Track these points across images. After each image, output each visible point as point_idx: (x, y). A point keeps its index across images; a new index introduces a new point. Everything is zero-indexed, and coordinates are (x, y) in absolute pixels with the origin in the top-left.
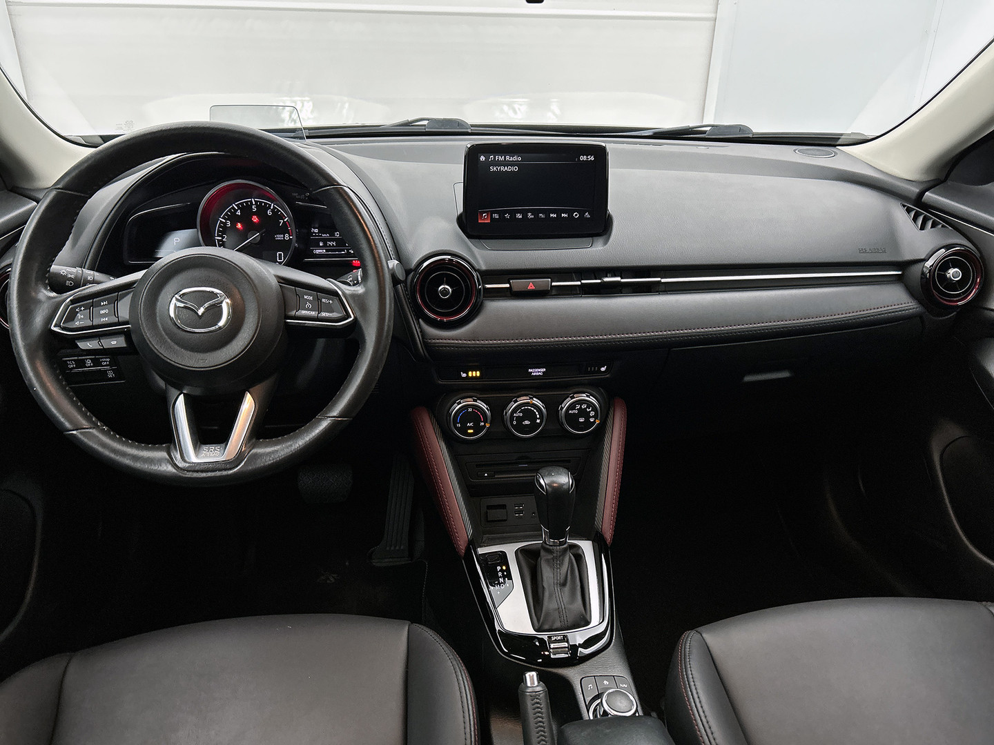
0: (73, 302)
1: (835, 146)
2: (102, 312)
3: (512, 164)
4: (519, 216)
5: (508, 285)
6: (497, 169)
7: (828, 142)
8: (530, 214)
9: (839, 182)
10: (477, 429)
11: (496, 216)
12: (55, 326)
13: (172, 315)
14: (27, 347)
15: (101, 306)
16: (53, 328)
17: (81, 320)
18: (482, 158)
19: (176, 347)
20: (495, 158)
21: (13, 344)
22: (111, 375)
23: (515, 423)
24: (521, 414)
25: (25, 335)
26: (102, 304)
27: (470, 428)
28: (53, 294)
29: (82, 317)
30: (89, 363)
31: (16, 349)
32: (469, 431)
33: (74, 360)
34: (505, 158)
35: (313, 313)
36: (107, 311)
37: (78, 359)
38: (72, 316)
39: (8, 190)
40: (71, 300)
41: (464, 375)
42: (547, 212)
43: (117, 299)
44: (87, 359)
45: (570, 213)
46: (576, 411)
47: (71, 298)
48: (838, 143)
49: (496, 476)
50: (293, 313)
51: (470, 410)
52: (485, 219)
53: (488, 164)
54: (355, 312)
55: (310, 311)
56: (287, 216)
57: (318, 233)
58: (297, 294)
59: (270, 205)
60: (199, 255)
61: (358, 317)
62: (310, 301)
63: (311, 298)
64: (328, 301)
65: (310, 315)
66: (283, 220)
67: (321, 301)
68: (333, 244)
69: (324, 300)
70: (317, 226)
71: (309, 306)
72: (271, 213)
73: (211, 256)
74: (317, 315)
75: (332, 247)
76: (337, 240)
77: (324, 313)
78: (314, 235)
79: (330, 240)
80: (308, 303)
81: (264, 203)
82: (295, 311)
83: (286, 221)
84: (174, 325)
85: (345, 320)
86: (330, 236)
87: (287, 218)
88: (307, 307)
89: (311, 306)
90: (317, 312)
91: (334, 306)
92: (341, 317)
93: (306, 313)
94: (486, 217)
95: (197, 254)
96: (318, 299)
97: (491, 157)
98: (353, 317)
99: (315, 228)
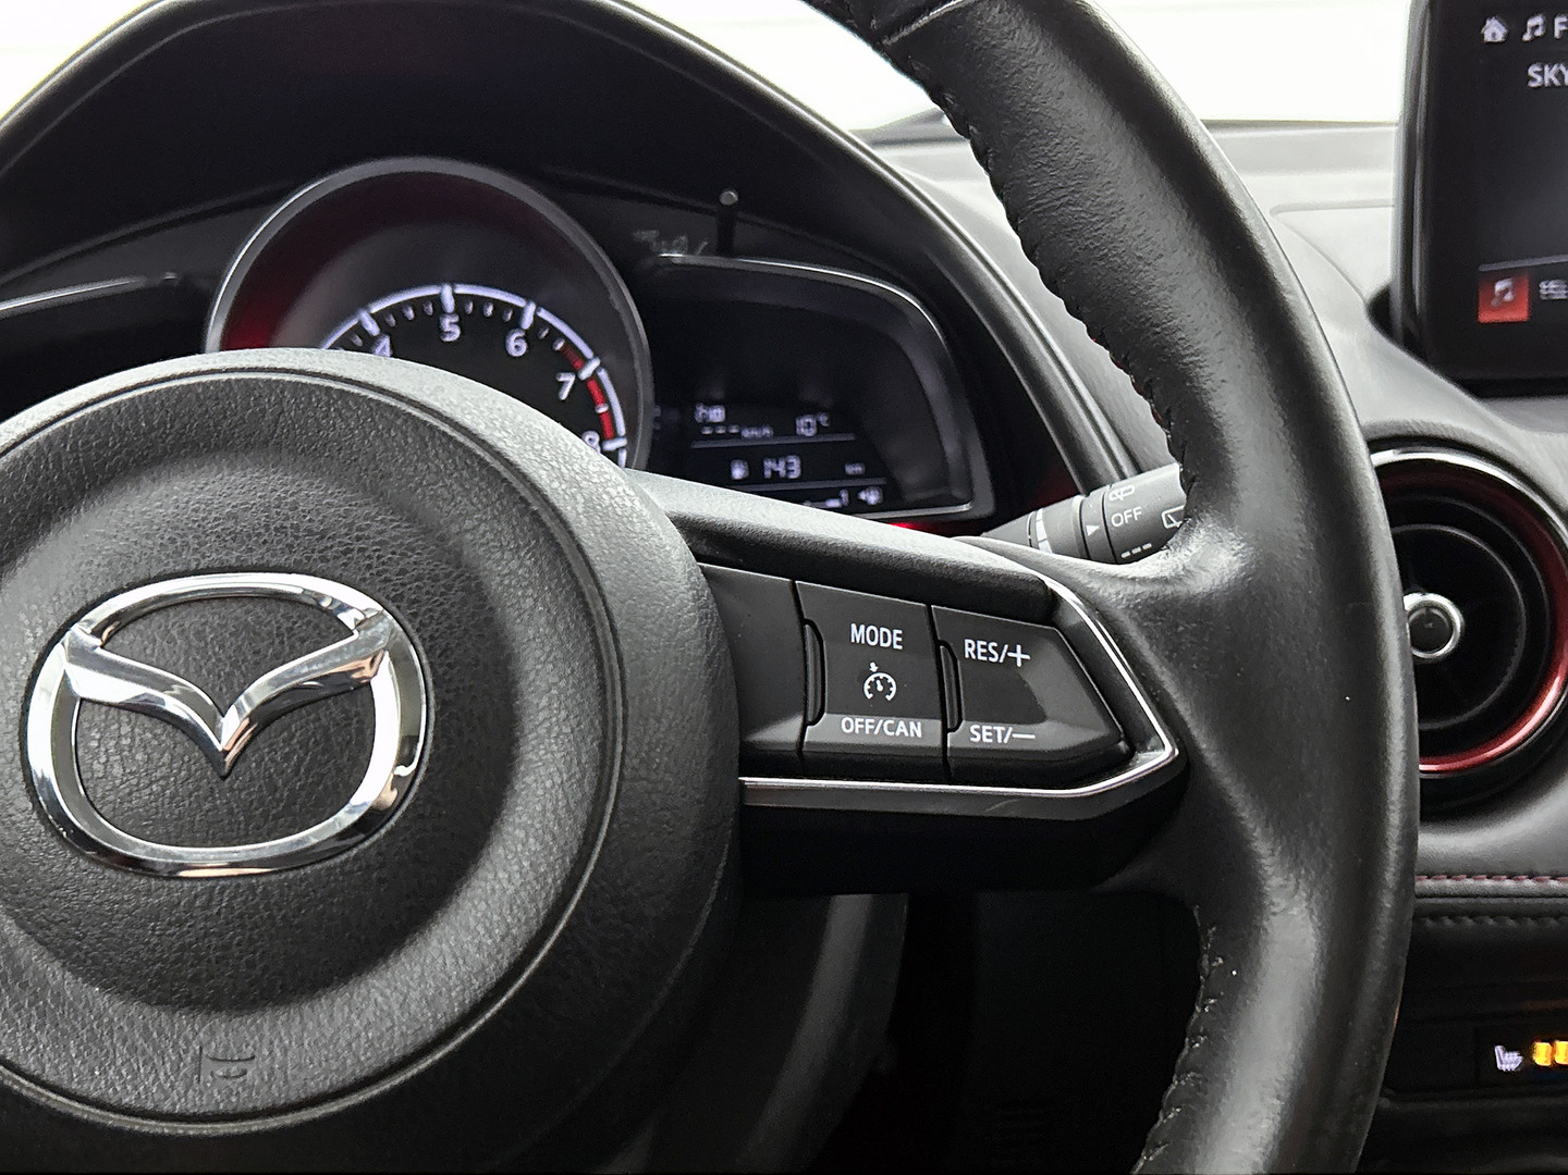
6: (1560, 74)
11: (1553, 289)
13: (42, 761)
19: (55, 972)
20: (1549, 26)
35: (914, 732)
41: (1508, 1061)
50: (785, 732)
52: (1504, 301)
54: (1177, 711)
55: (890, 715)
56: (596, 355)
57: (726, 423)
58: (803, 621)
59: (518, 312)
60: (233, 376)
61: (1204, 746)
62: (885, 658)
63: (894, 638)
64: (999, 650)
65: (893, 743)
66: (576, 372)
67: (955, 655)
68: (788, 471)
69: (972, 648)
70: (718, 394)
71: (880, 688)
72: (524, 347)
73: (304, 380)
74: (938, 743)
75: (786, 480)
76: (803, 450)
77: (985, 728)
78: (707, 431)
79: (778, 453)
80: (874, 667)
81: (496, 302)
82: (798, 721)
83: (588, 379)
84: (51, 828)
85: (1123, 762)
86: (777, 434)
87: (595, 364)
88: (869, 696)
89: (894, 689)
90: (939, 723)
91: (1037, 682)
92: (1090, 743)
93: (868, 727)
94: (1508, 297)
95: (219, 371)
96: (937, 643)
97: (1531, 23)
98: (1168, 748)
99: (710, 403)
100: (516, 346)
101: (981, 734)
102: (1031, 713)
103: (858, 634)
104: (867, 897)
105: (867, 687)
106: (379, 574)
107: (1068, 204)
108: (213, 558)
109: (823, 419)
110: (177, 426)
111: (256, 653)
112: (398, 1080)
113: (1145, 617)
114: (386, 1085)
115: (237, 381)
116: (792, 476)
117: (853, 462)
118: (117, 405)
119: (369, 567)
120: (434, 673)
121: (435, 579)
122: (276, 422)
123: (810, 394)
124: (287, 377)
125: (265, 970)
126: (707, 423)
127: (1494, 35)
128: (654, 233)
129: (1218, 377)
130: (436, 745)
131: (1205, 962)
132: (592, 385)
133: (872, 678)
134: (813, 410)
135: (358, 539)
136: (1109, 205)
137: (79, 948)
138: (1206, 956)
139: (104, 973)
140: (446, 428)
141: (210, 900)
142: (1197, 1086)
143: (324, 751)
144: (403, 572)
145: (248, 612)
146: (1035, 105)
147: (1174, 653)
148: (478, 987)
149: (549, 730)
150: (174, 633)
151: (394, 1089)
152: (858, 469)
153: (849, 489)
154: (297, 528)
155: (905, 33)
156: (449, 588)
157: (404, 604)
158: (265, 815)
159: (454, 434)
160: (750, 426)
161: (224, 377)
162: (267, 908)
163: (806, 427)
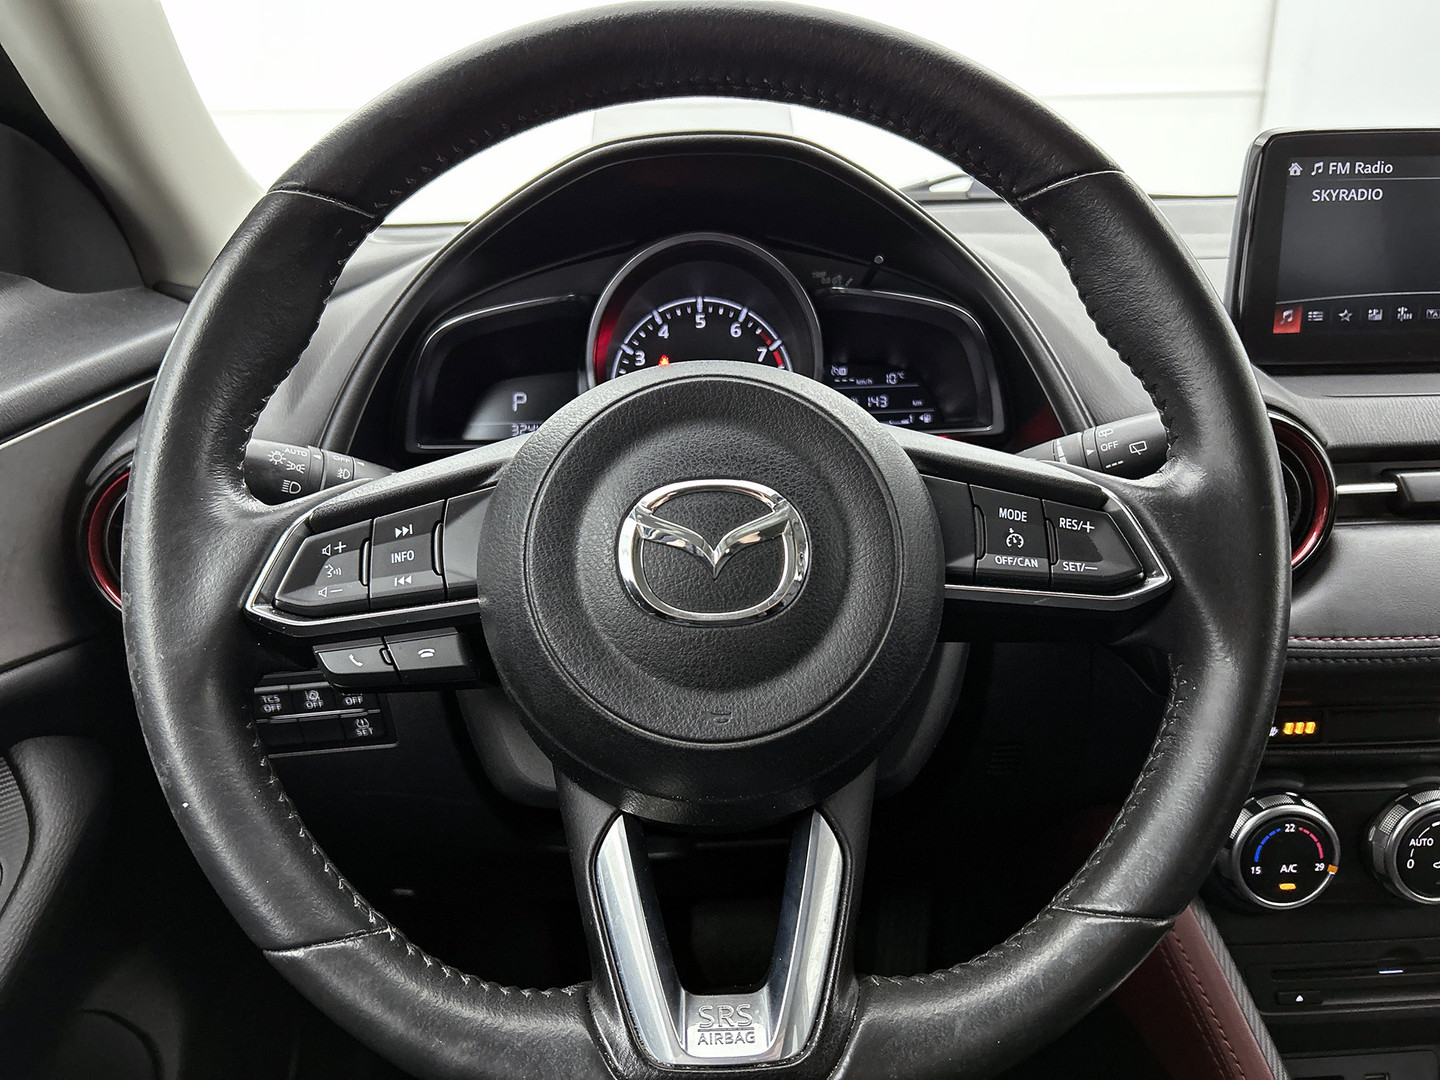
0: (312, 527)
2: (397, 558)
3: (1370, 182)
4: (1375, 315)
5: (1391, 487)
6: (1330, 195)
8: (1402, 310)
10: (1306, 880)
11: (1316, 316)
12: (257, 602)
14: (174, 667)
15: (395, 539)
16: (250, 606)
17: (336, 584)
18: (1295, 169)
20: (1326, 168)
21: (130, 659)
22: (363, 729)
23: (1411, 864)
24: (1430, 842)
25: (169, 628)
26: (398, 532)
27: (1288, 878)
28: (256, 505)
29: (339, 572)
30: (314, 699)
31: (136, 673)
32: (1284, 887)
33: (279, 693)
34: (1353, 167)
35: (1034, 564)
36: (410, 555)
37: (288, 691)
38: (308, 571)
39: (146, 285)
40: (307, 522)
41: (1274, 732)
43: (440, 520)
44: (309, 690)
47: (310, 514)
49: (1325, 1003)
50: (966, 562)
51: (1290, 828)
52: (1288, 323)
53: (1309, 182)
54: (1171, 558)
55: (1021, 556)
56: (779, 338)
57: (848, 376)
58: (974, 506)
59: (738, 313)
60: (708, 379)
61: (1184, 576)
62: (1018, 526)
63: (1022, 516)
64: (1078, 524)
65: (1023, 569)
66: (768, 347)
67: (1056, 524)
68: (880, 403)
69: (1063, 522)
70: (843, 359)
71: (1015, 541)
72: (739, 332)
73: (743, 382)
74: (1047, 570)
75: (880, 408)
76: (890, 392)
77: (1070, 563)
78: (837, 381)
79: (876, 393)
80: (1011, 531)
81: (725, 307)
82: (972, 557)
83: (774, 351)
84: (631, 601)
85: (1141, 583)
86: (874, 384)
87: (779, 342)
88: (1009, 545)
89: (1022, 542)
90: (1046, 560)
91: (1097, 541)
92: (1125, 573)
93: (1010, 561)
94: (1290, 320)
95: (700, 376)
96: (1045, 519)
97: (1317, 165)
98: (1166, 577)
99: (839, 365)
100: (735, 331)
101: (1070, 567)
102: (1093, 556)
103: (1002, 513)
104: (960, 644)
105: (1008, 541)
106: (782, 481)
107: (1117, 291)
108: (703, 472)
109: (901, 375)
110: (681, 404)
111: (727, 520)
112: (799, 726)
113: (1155, 510)
114: (794, 729)
115: (710, 382)
116: (883, 406)
117: (917, 399)
118: (652, 393)
119: (777, 478)
120: (811, 531)
121: (809, 484)
122: (728, 403)
123: (894, 360)
124: (734, 380)
125: (735, 672)
126: (837, 376)
127: (1295, 172)
128: (824, 273)
129: (1196, 386)
130: (812, 567)
131: (1175, 683)
132: (775, 353)
133: (1010, 536)
134: (895, 370)
135: (771, 463)
136: (1141, 293)
137: (646, 659)
138: (1175, 679)
139: (658, 671)
140: (812, 407)
141: (709, 638)
142: (1174, 743)
143: (761, 568)
144: (793, 480)
145: (721, 499)
146: (1103, 238)
147: (1170, 529)
148: (835, 686)
149: (866, 561)
150: (687, 508)
151: (798, 731)
152: (920, 403)
153: (913, 414)
154: (741, 457)
155: (1033, 195)
156: (815, 489)
157: (795, 497)
158: (734, 598)
159: (817, 411)
160: (860, 378)
161: (704, 379)
162: (736, 642)
163: (891, 379)
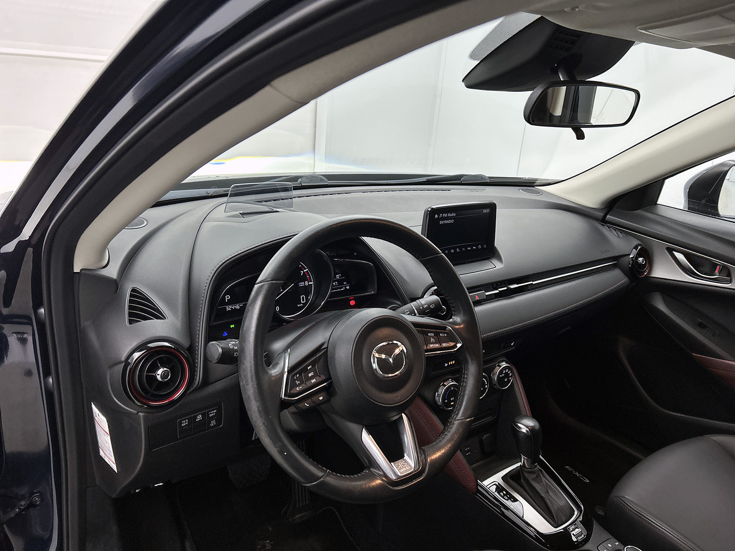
1: (533, 186)
2: (310, 375)
3: (451, 218)
7: (528, 184)
8: (458, 249)
9: (555, 210)
16: (283, 397)
18: (437, 216)
20: (442, 216)
27: (452, 401)
29: (299, 382)
34: (447, 215)
35: (437, 345)
36: (313, 373)
42: (466, 247)
45: (477, 246)
46: (503, 375)
48: (536, 184)
50: (425, 347)
51: (452, 388)
53: (439, 220)
62: (433, 337)
69: (441, 335)
89: (434, 341)
98: (462, 344)
101: (444, 345)
103: (429, 334)
133: (431, 340)
